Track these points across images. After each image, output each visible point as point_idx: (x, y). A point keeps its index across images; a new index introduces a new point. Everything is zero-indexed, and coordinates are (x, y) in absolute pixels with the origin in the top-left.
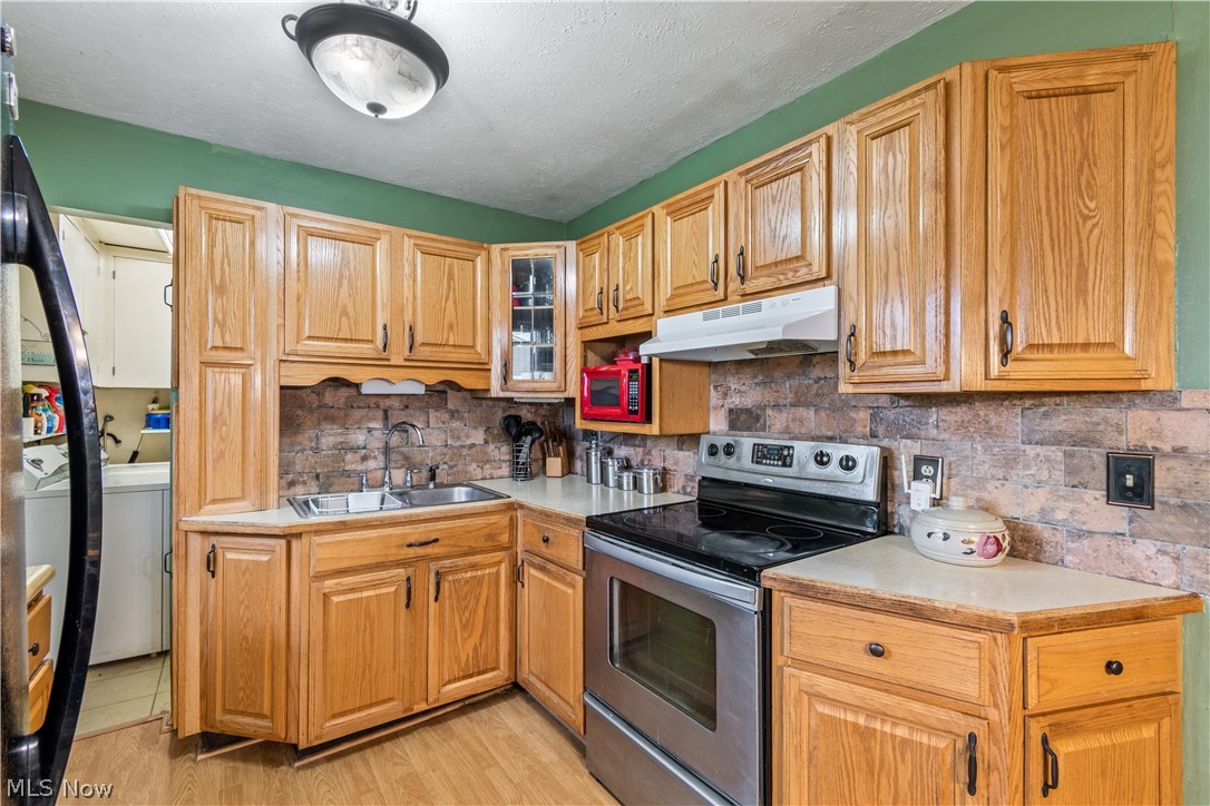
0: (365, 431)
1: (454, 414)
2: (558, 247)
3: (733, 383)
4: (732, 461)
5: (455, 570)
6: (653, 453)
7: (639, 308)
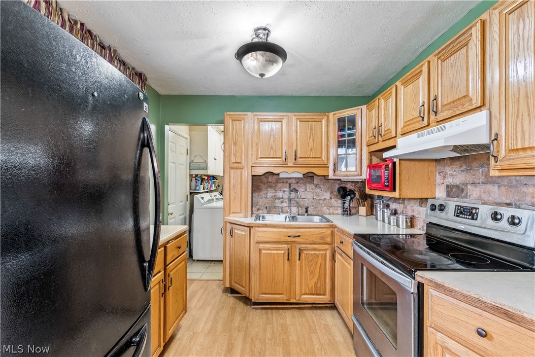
0: (282, 192)
1: (316, 186)
2: (358, 109)
3: (448, 170)
4: (443, 214)
5: (307, 249)
6: (408, 207)
7: (390, 134)
